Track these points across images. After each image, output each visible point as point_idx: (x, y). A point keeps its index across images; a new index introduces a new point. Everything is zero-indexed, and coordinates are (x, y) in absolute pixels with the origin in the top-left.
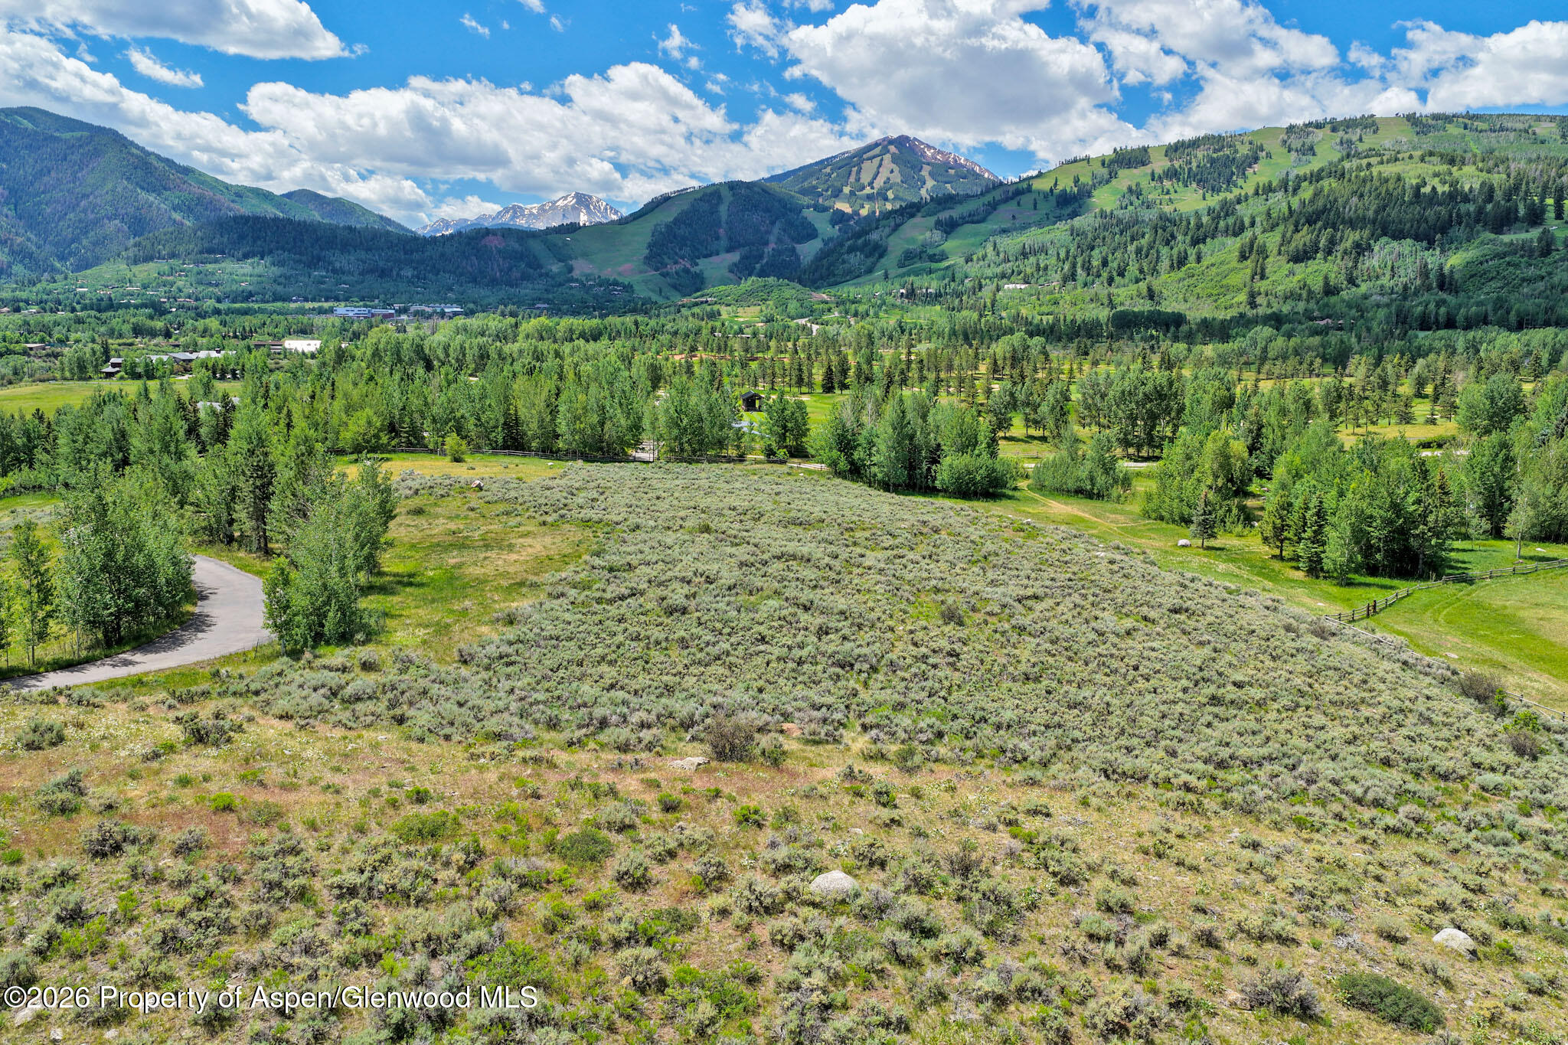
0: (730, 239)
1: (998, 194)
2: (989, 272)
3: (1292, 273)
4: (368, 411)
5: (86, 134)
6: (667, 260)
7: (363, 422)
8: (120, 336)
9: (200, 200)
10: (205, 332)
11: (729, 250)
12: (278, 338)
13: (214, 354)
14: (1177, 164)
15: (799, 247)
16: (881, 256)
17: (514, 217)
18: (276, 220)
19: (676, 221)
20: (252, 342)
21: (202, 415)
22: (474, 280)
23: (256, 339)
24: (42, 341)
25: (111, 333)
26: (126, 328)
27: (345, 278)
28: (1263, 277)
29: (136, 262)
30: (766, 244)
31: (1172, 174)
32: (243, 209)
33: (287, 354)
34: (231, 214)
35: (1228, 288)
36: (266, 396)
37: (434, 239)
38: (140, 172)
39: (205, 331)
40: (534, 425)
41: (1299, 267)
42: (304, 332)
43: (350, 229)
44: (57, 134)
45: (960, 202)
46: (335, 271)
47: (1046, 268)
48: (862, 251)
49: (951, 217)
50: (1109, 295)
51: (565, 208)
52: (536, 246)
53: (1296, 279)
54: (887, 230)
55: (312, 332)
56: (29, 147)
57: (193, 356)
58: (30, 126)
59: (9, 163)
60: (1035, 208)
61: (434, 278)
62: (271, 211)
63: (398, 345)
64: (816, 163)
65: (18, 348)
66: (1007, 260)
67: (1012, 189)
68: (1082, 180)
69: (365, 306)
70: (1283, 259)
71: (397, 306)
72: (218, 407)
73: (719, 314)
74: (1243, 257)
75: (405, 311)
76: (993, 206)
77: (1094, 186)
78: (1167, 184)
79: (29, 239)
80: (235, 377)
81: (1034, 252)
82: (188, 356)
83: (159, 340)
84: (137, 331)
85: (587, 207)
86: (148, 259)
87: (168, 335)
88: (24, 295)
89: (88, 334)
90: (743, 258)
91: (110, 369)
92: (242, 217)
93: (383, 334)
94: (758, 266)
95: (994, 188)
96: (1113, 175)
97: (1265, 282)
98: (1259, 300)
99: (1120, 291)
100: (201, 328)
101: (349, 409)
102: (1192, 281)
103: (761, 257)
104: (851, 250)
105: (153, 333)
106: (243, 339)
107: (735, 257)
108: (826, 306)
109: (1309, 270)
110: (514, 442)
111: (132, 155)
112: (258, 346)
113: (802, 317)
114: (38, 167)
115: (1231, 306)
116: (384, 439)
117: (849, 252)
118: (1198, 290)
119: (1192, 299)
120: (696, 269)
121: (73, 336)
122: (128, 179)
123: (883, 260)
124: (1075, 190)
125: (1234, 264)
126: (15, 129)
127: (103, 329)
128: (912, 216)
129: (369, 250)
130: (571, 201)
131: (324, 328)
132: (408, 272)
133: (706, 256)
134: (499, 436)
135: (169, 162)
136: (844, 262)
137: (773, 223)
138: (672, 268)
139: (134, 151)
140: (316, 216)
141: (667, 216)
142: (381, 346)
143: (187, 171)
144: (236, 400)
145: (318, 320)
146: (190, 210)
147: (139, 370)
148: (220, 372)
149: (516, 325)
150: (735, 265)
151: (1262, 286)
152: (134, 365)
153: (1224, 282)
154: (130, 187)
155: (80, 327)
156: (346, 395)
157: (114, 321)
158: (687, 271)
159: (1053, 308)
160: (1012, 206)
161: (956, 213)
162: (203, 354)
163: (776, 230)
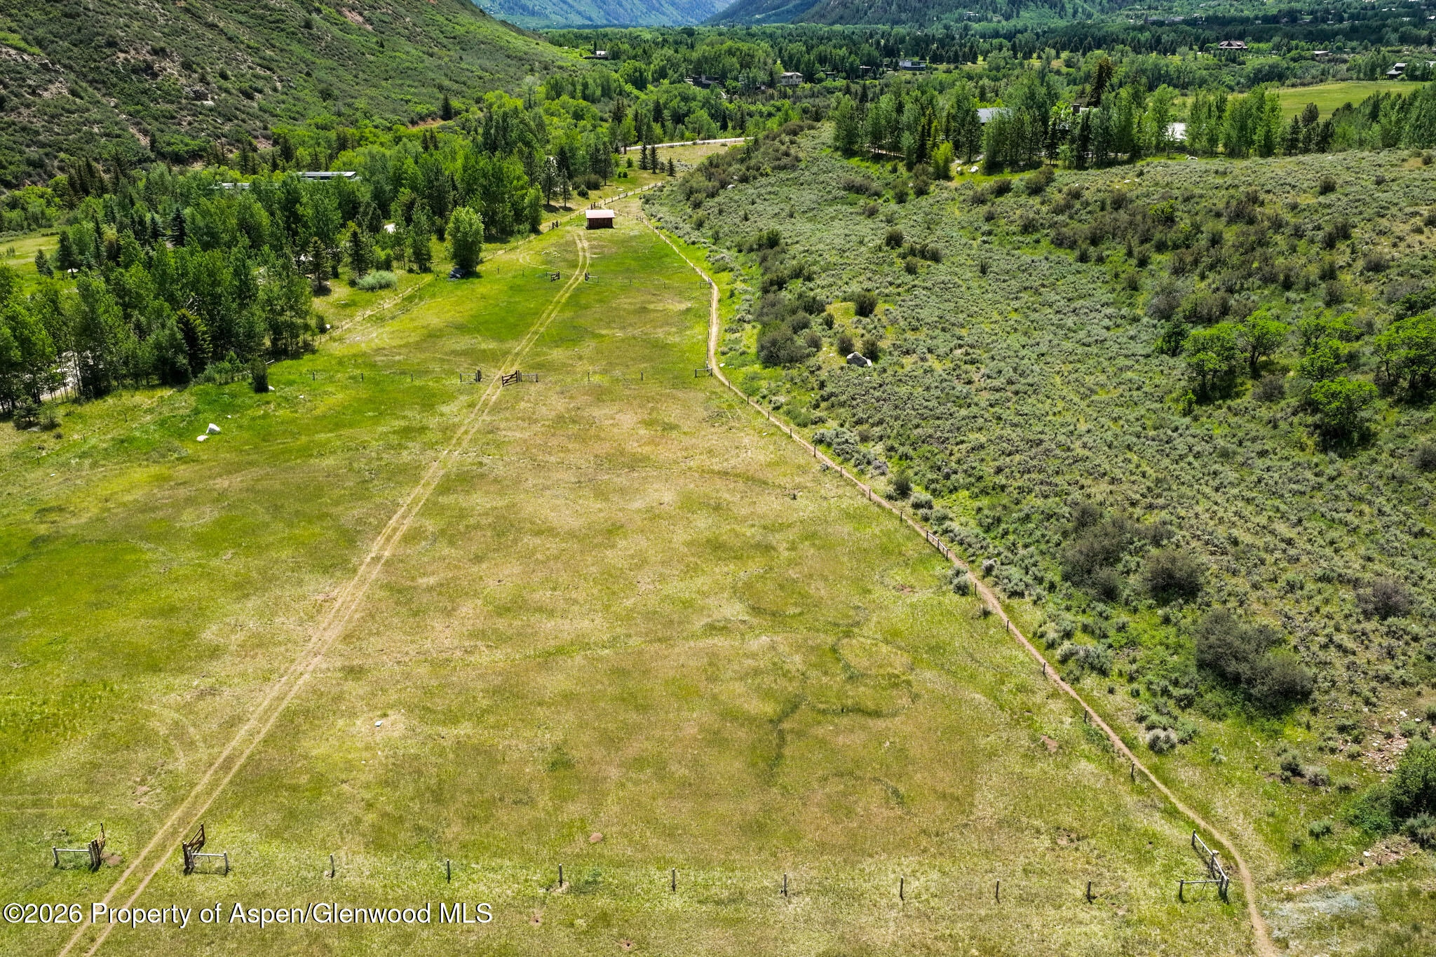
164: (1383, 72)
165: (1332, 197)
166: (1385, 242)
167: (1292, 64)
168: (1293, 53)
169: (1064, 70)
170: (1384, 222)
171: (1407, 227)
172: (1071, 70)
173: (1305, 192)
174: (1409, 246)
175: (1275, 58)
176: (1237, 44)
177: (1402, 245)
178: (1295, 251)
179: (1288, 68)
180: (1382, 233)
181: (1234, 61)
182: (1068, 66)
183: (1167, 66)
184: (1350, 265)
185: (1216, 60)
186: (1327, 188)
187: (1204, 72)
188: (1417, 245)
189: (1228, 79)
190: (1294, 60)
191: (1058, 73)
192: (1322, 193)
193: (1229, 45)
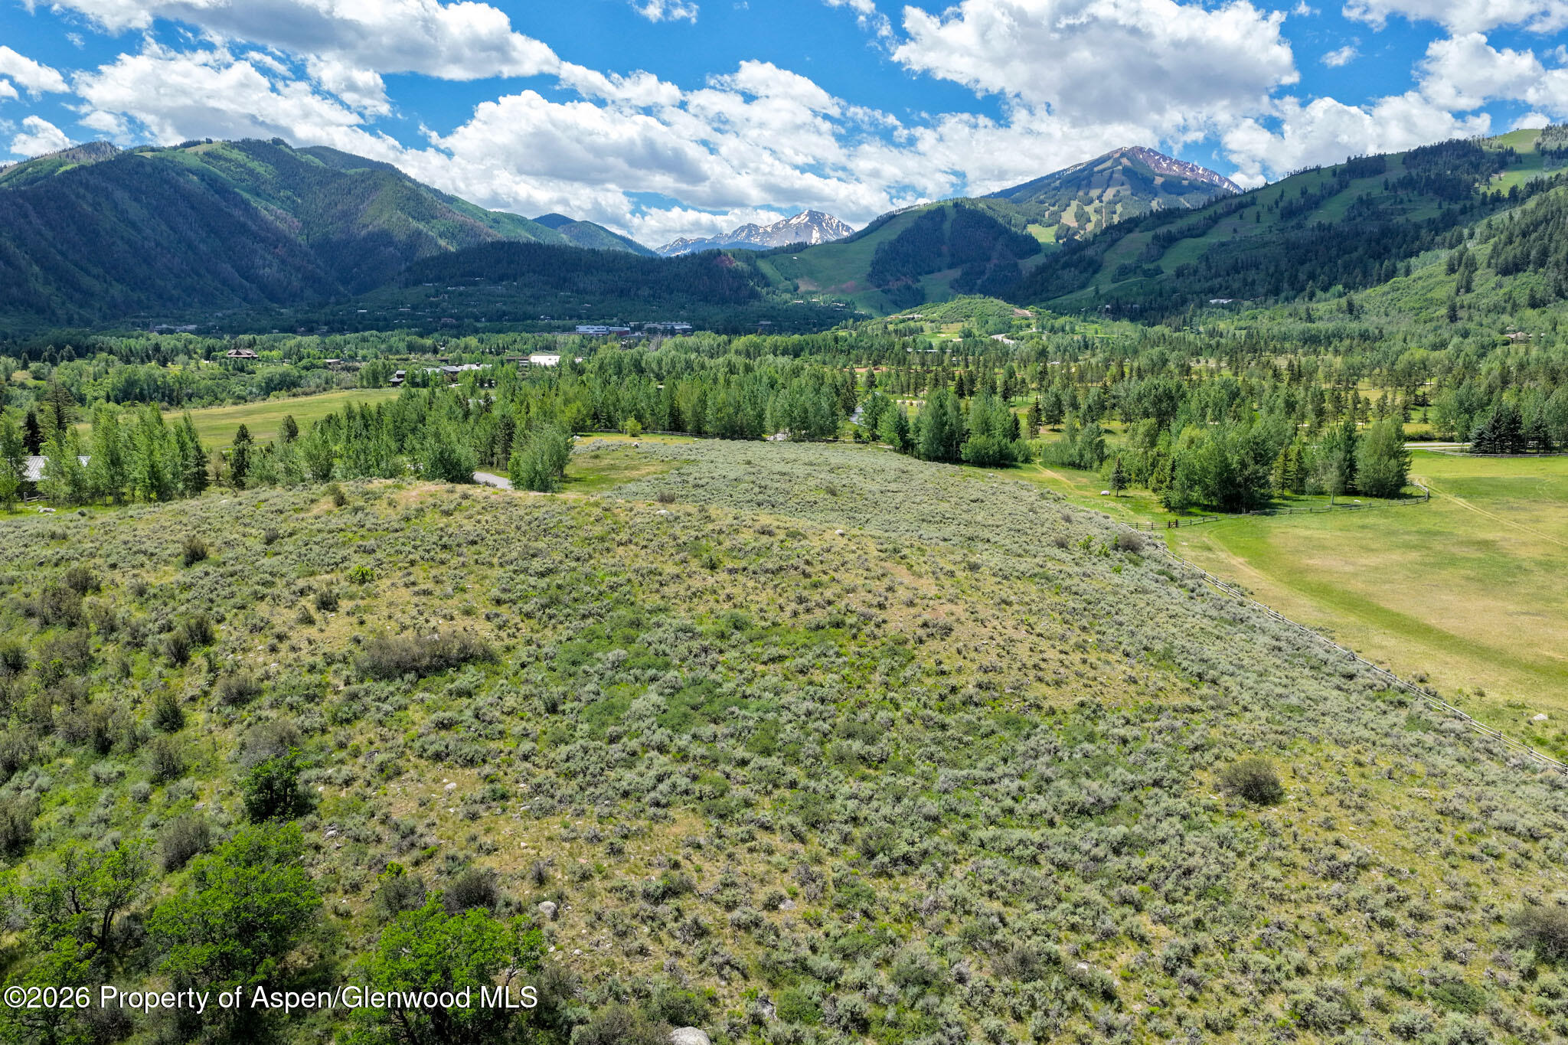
0: (953, 255)
1: (1220, 208)
2: (1197, 287)
3: (1500, 286)
4: (579, 403)
5: (367, 169)
6: (889, 277)
7: (575, 410)
8: (398, 352)
9: (462, 227)
10: (466, 349)
11: (951, 266)
12: (527, 353)
13: (474, 367)
14: (1414, 172)
15: (1021, 263)
16: (1095, 272)
17: (749, 236)
18: (528, 246)
19: (900, 239)
20: (505, 357)
21: (471, 406)
22: (705, 299)
23: (508, 354)
24: (337, 357)
25: (390, 350)
26: (402, 346)
27: (587, 298)
28: (1468, 290)
29: (406, 286)
30: (989, 259)
31: (1408, 183)
32: (500, 235)
33: (531, 366)
34: (489, 240)
35: (1431, 301)
36: (513, 394)
37: (670, 259)
38: (412, 203)
39: (466, 347)
40: (689, 414)
41: (1508, 281)
42: (549, 348)
43: (593, 251)
44: (343, 171)
45: (1181, 217)
46: (578, 291)
47: (1254, 282)
48: (1076, 267)
49: (1169, 232)
50: (1308, 310)
51: (798, 226)
52: (765, 267)
53: (1502, 292)
54: (1103, 246)
55: (555, 348)
56: (320, 183)
57: (459, 369)
58: (321, 164)
59: (303, 198)
60: (1258, 221)
61: (667, 297)
62: (525, 236)
63: (621, 359)
64: (1047, 177)
65: (320, 362)
66: (1217, 275)
67: (1235, 201)
68: (1310, 191)
69: (604, 324)
70: (1492, 271)
71: (632, 324)
72: (482, 402)
73: (922, 330)
74: (1452, 270)
75: (639, 328)
76: (1215, 220)
77: (1323, 197)
78: (1401, 193)
79: (318, 266)
80: (490, 386)
81: (1247, 267)
82: (454, 368)
83: (428, 356)
84: (411, 348)
85: (820, 225)
86: (417, 282)
87: (435, 351)
88: (315, 317)
89: (372, 351)
90: (965, 274)
91: (396, 380)
92: (498, 242)
93: (610, 350)
94: (979, 282)
95: (1217, 201)
96: (1343, 186)
97: (1469, 295)
98: (1461, 313)
99: (1320, 306)
100: (462, 345)
101: (567, 402)
102: (1396, 295)
103: (983, 273)
104: (1066, 266)
105: (423, 350)
106: (498, 354)
107: (956, 273)
108: (1024, 322)
109: (1518, 282)
110: (676, 426)
111: (407, 188)
112: (509, 361)
113: (1000, 332)
114: (327, 201)
115: (1431, 320)
116: (589, 422)
117: (1064, 268)
118: (1399, 304)
119: (1393, 313)
120: (918, 285)
121: (361, 353)
122: (402, 209)
123: (1097, 276)
124: (1302, 201)
125: (1442, 277)
126: (307, 166)
127: (383, 347)
128: (1130, 231)
129: (608, 272)
130: (804, 219)
131: (566, 344)
132: (645, 292)
133: (928, 273)
134: (666, 421)
135: (437, 192)
136: (1058, 278)
137: (995, 239)
138: (894, 285)
139: (408, 184)
140: (564, 238)
141: (890, 234)
142: (606, 361)
143: (452, 200)
144: (494, 398)
145: (561, 338)
146: (453, 236)
147: (418, 380)
148: (482, 381)
149: (730, 341)
150: (957, 281)
151: (1467, 298)
152: (414, 377)
153: (1429, 296)
154: (403, 217)
155: (366, 345)
156: (565, 393)
157: (393, 339)
158: (908, 288)
159: (1251, 323)
160: (1234, 220)
161: (1173, 228)
162: (466, 367)
163: (999, 247)
164: (386, 380)
165: (198, 568)
166: (260, 643)
167: (304, 373)
168: (304, 362)
169: (31, 383)
170: (263, 609)
171: (293, 615)
172: (40, 383)
173: (166, 563)
174: (293, 649)
175: (286, 366)
176: (246, 352)
177: (284, 647)
178: (128, 674)
179: (300, 377)
180: (255, 629)
181: (242, 370)
182: (36, 378)
183: (164, 377)
184: (206, 694)
185: (222, 370)
186: (195, 556)
187: (210, 383)
188: (304, 645)
189: (238, 390)
190: (307, 369)
191: (23, 386)
192: (188, 564)
193: (238, 353)
